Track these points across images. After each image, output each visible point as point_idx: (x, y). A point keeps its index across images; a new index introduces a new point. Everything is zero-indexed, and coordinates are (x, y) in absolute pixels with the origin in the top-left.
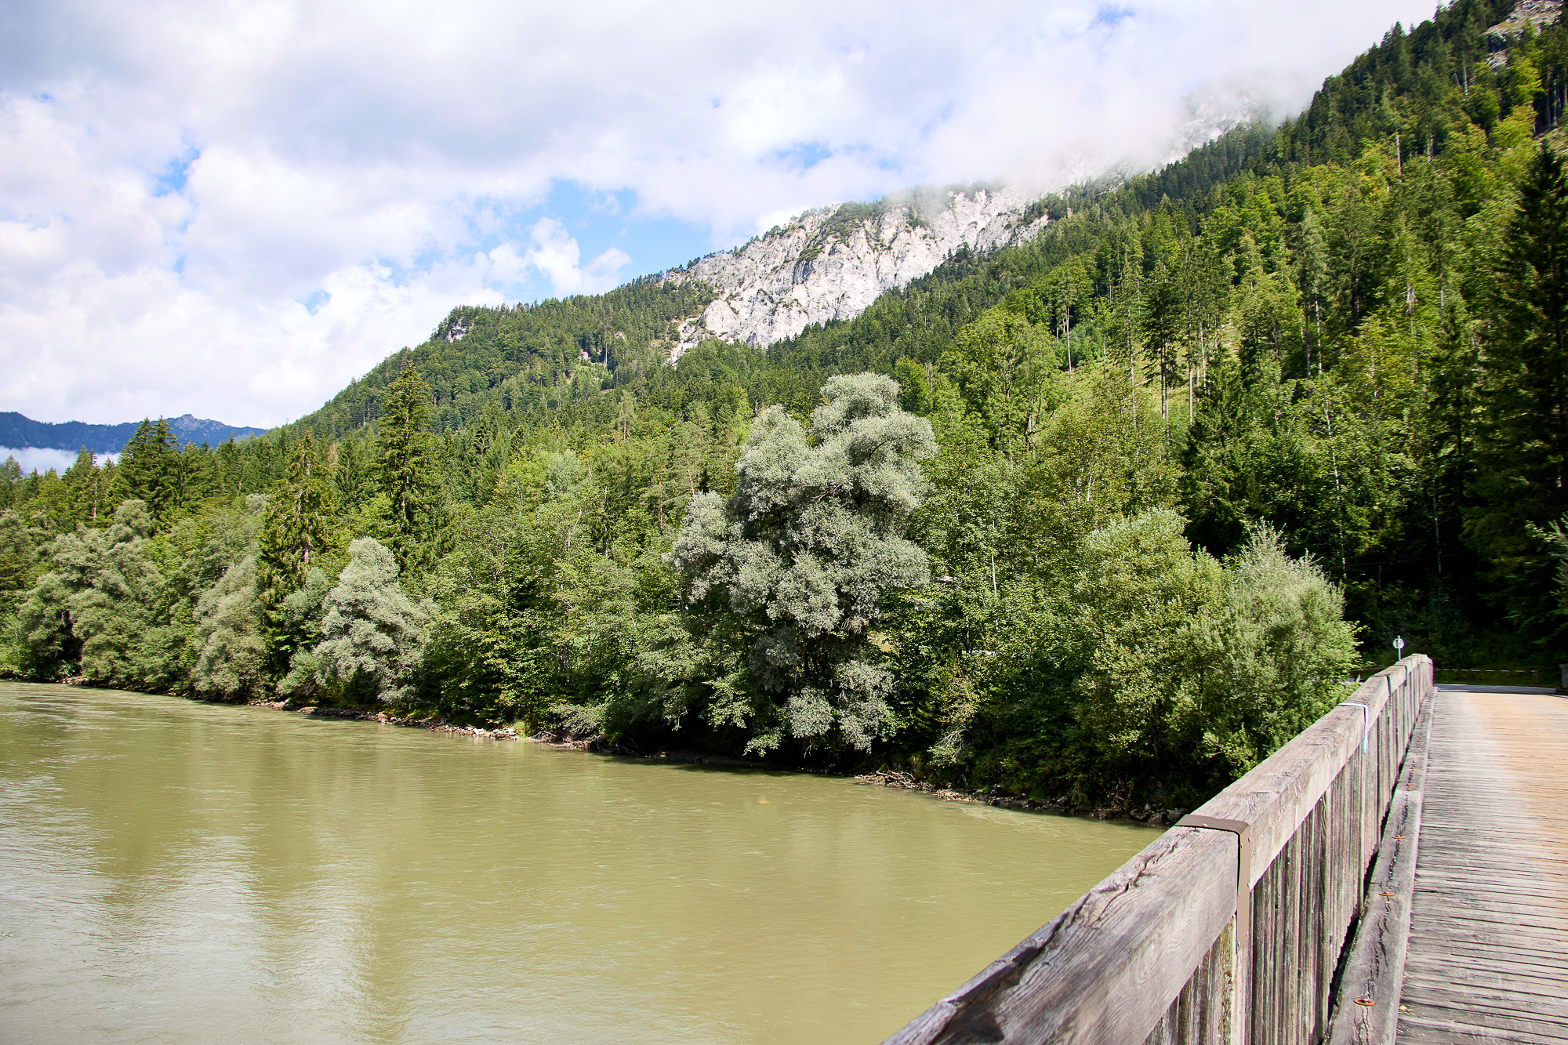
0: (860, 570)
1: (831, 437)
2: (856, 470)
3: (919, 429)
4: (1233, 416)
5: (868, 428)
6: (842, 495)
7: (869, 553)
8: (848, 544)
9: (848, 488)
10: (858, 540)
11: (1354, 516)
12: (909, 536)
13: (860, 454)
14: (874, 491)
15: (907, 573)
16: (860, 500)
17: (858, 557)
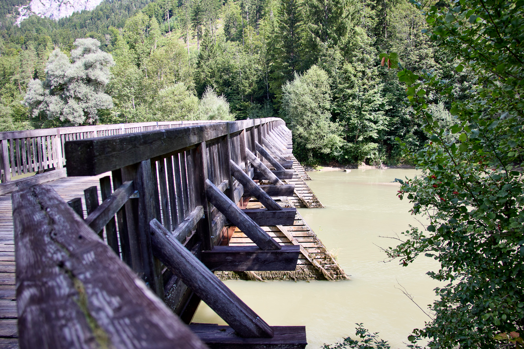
0: (90, 104)
1: (78, 60)
2: (87, 71)
3: (108, 57)
4: (212, 52)
5: (90, 57)
6: (82, 80)
7: (93, 98)
8: (86, 96)
9: (85, 77)
10: (89, 94)
11: (244, 83)
12: (106, 93)
13: (88, 66)
14: (93, 78)
15: (105, 104)
16: (88, 81)
17: (89, 100)
